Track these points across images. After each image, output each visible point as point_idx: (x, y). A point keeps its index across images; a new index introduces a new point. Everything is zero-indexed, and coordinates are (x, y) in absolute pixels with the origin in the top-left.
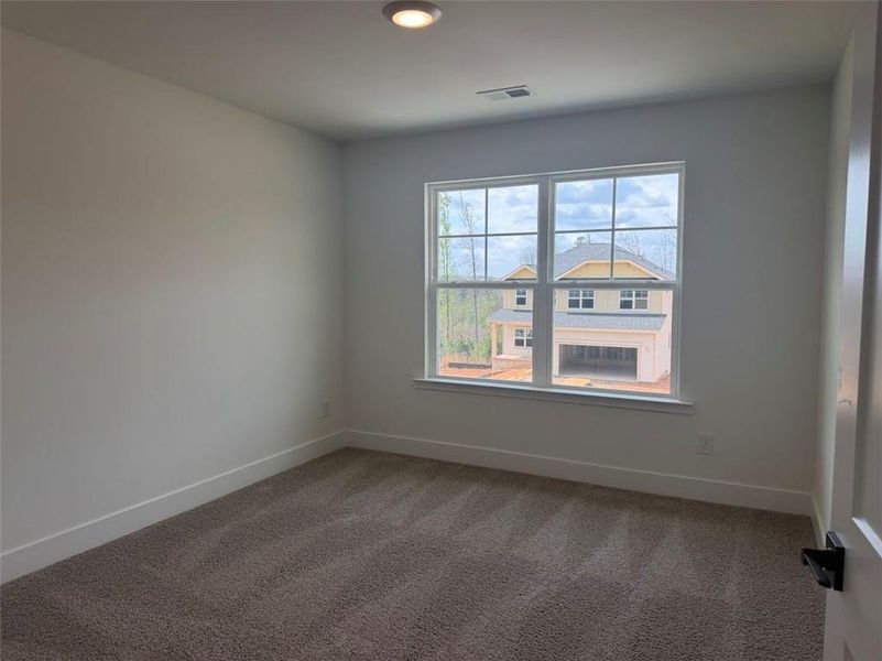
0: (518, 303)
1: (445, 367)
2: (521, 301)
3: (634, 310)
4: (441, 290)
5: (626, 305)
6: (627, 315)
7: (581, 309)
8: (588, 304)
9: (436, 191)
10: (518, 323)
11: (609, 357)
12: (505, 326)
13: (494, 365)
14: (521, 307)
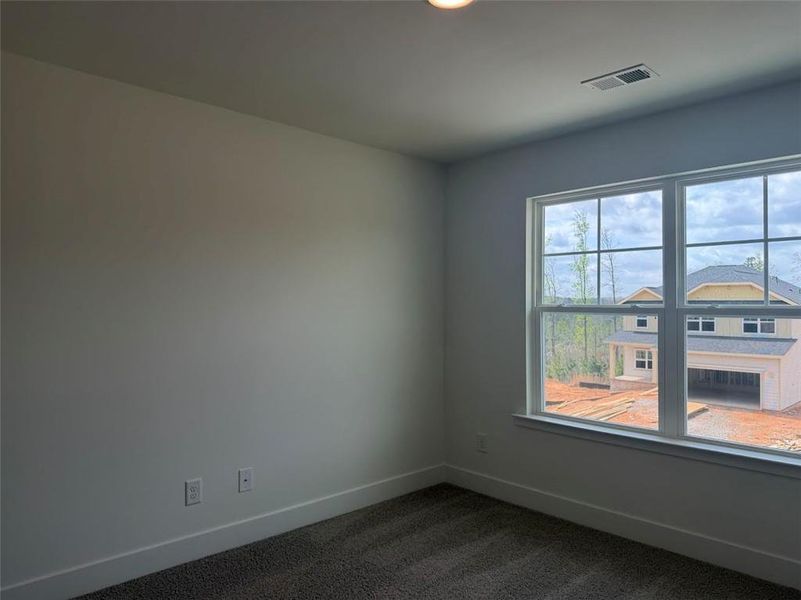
0: (638, 325)
1: (576, 386)
2: (642, 323)
3: (759, 334)
4: (545, 314)
5: (750, 328)
6: (751, 339)
7: (700, 332)
8: (709, 327)
9: (541, 205)
10: (640, 345)
11: (738, 383)
12: (626, 348)
13: (612, 386)
14: (642, 329)
